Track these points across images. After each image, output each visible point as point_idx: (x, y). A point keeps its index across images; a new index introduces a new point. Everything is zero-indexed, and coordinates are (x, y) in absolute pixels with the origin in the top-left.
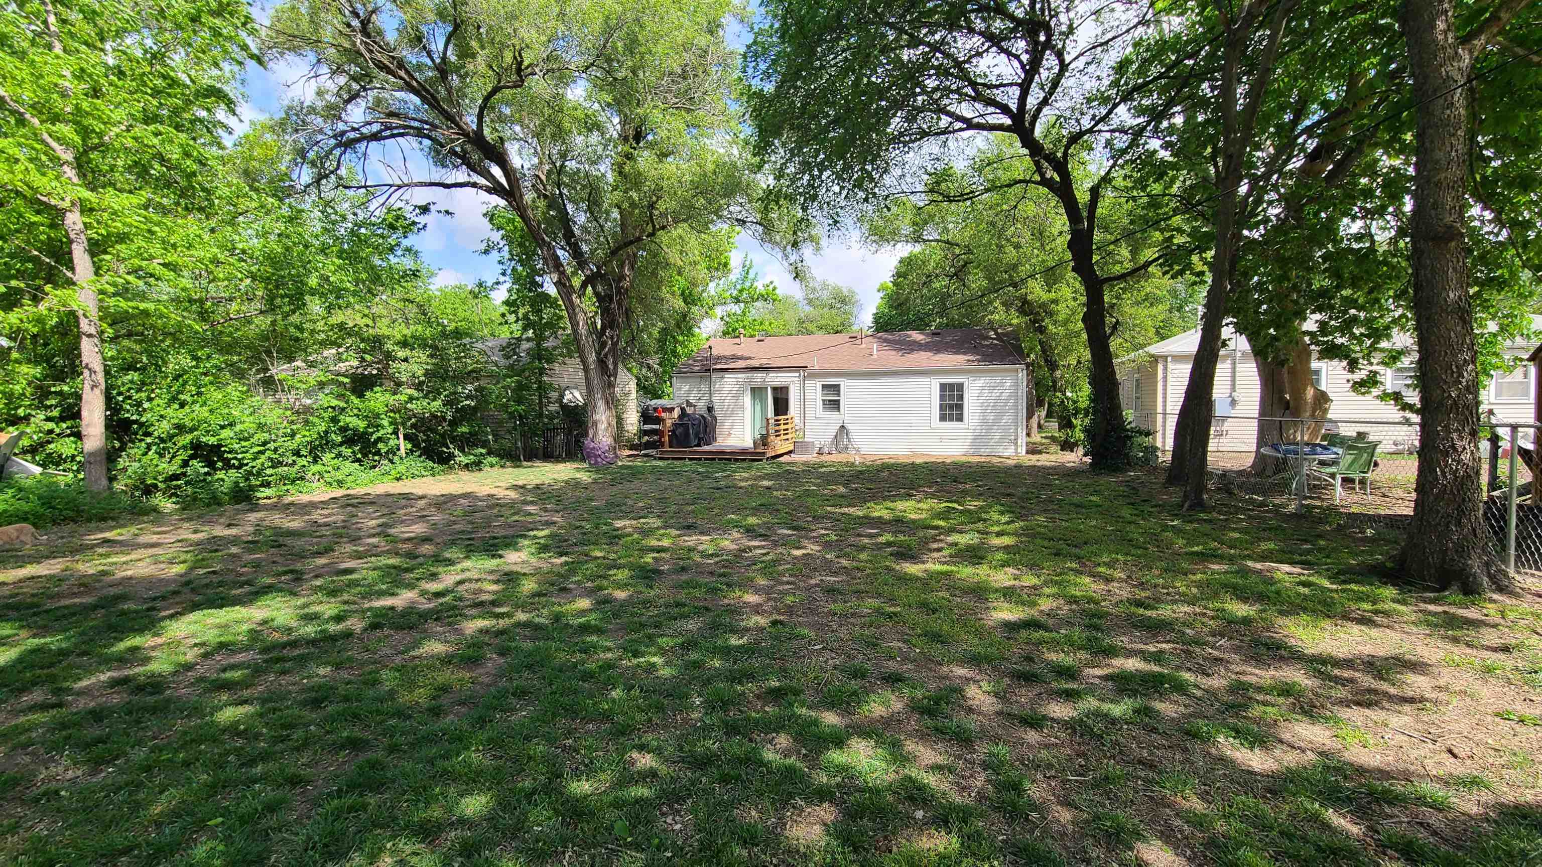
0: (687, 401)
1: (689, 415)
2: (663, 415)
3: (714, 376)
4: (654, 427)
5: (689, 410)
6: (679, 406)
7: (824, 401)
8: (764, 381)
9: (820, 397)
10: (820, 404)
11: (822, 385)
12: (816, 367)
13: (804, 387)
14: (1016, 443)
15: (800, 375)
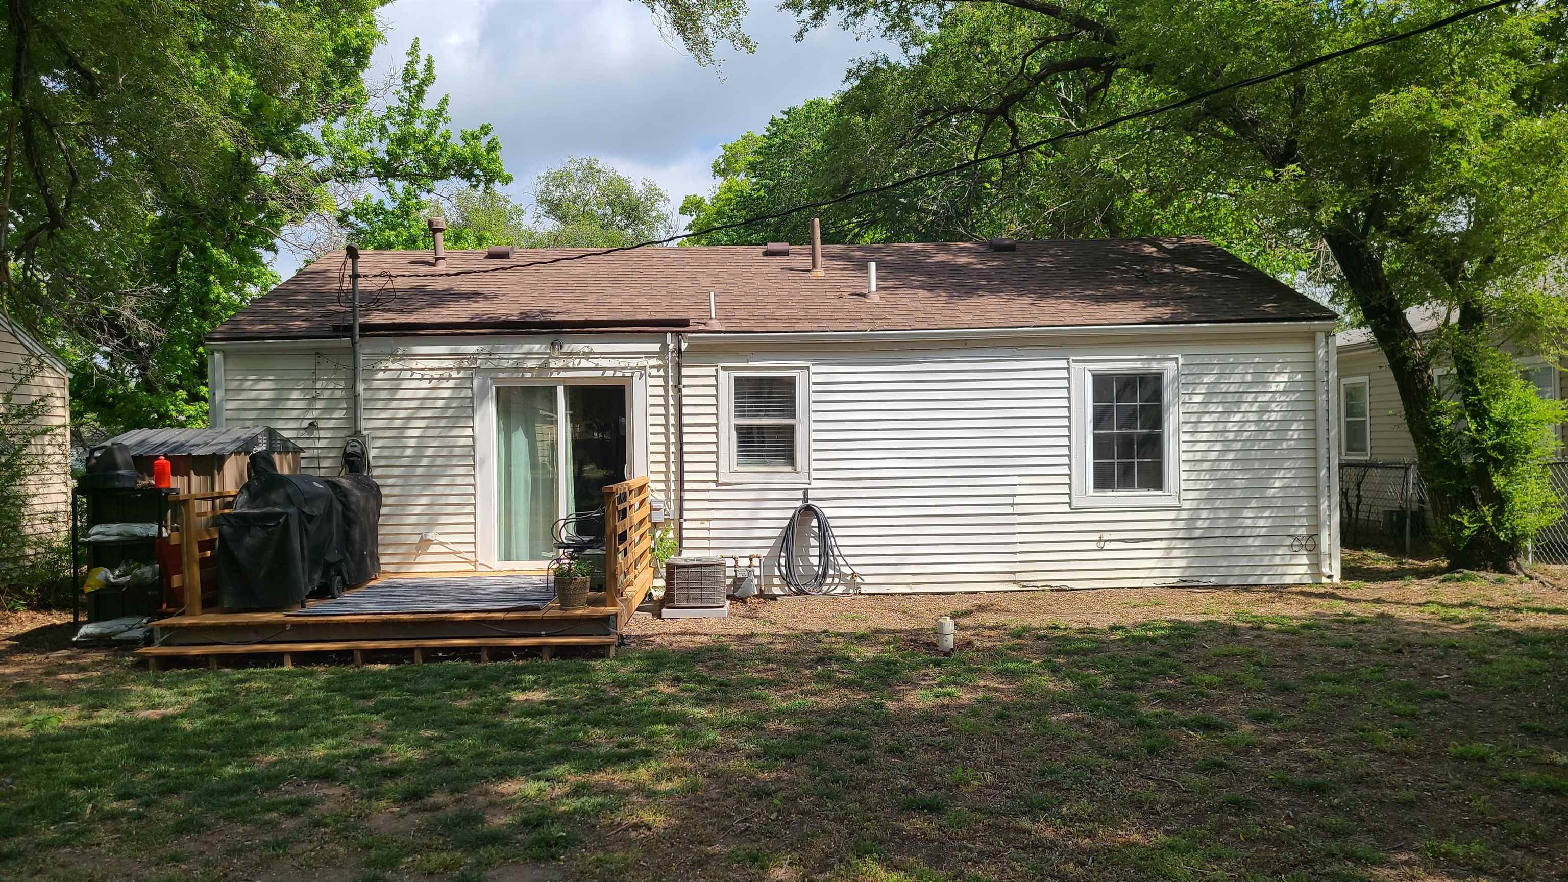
0: (271, 433)
1: (283, 481)
2: (177, 483)
3: (366, 348)
4: (138, 529)
5: (283, 466)
6: (245, 447)
7: (740, 429)
8: (545, 367)
9: (729, 420)
10: (729, 441)
11: (737, 379)
12: (716, 325)
13: (678, 387)
14: (1312, 545)
15: (665, 347)
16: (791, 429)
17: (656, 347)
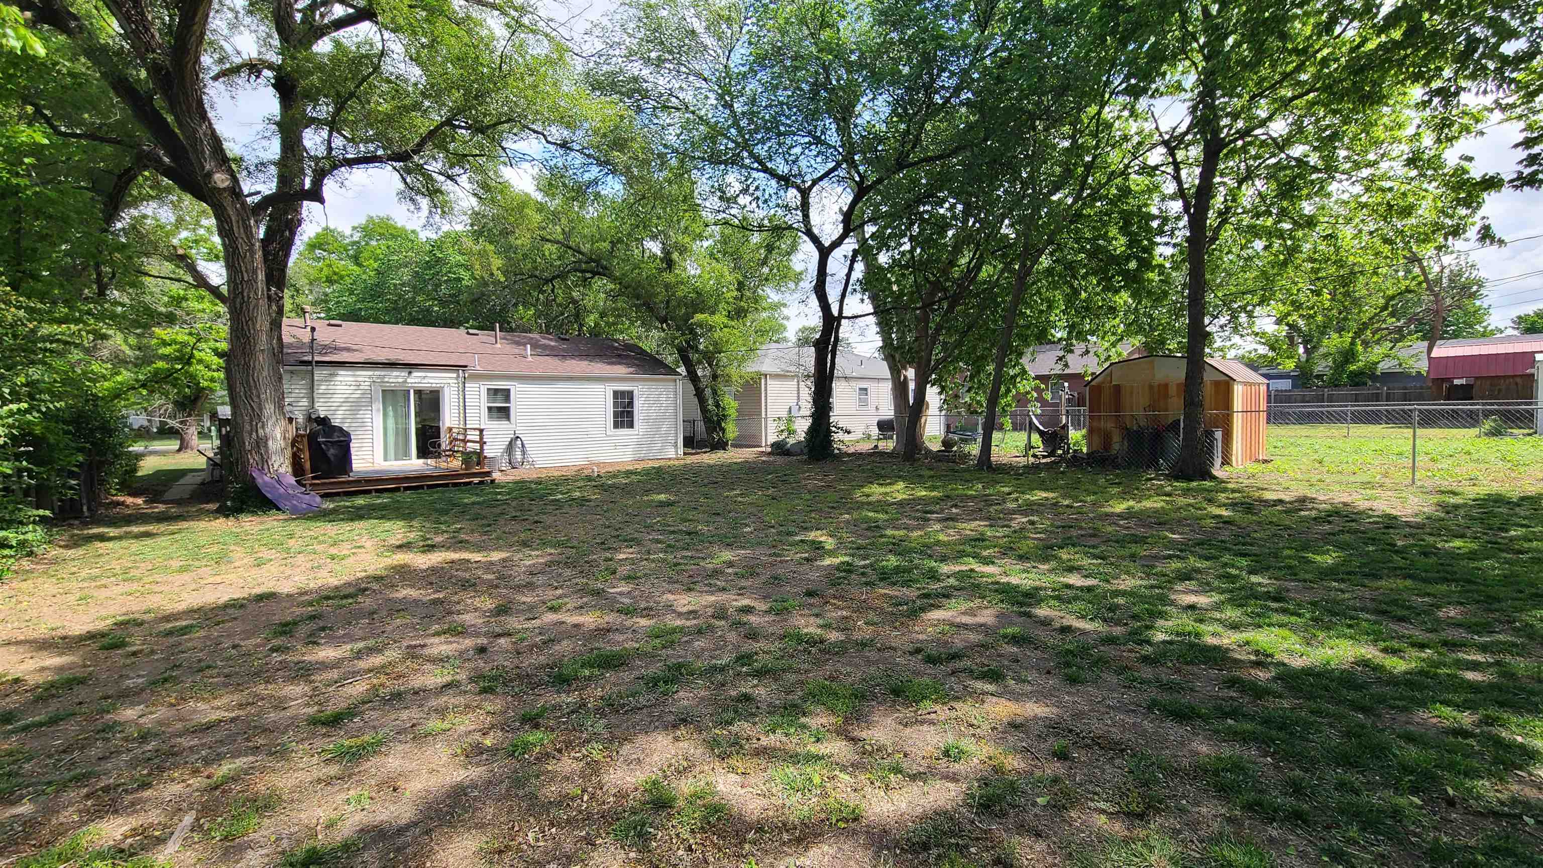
3: (320, 374)
7: (489, 408)
8: (405, 382)
9: (484, 404)
10: (485, 412)
11: (488, 389)
12: (478, 368)
13: (464, 390)
14: (676, 446)
15: (458, 376)
16: (508, 408)
17: (455, 375)
